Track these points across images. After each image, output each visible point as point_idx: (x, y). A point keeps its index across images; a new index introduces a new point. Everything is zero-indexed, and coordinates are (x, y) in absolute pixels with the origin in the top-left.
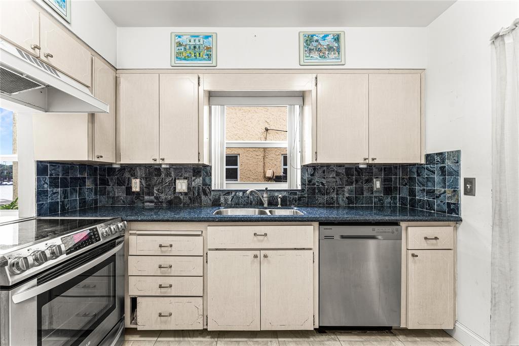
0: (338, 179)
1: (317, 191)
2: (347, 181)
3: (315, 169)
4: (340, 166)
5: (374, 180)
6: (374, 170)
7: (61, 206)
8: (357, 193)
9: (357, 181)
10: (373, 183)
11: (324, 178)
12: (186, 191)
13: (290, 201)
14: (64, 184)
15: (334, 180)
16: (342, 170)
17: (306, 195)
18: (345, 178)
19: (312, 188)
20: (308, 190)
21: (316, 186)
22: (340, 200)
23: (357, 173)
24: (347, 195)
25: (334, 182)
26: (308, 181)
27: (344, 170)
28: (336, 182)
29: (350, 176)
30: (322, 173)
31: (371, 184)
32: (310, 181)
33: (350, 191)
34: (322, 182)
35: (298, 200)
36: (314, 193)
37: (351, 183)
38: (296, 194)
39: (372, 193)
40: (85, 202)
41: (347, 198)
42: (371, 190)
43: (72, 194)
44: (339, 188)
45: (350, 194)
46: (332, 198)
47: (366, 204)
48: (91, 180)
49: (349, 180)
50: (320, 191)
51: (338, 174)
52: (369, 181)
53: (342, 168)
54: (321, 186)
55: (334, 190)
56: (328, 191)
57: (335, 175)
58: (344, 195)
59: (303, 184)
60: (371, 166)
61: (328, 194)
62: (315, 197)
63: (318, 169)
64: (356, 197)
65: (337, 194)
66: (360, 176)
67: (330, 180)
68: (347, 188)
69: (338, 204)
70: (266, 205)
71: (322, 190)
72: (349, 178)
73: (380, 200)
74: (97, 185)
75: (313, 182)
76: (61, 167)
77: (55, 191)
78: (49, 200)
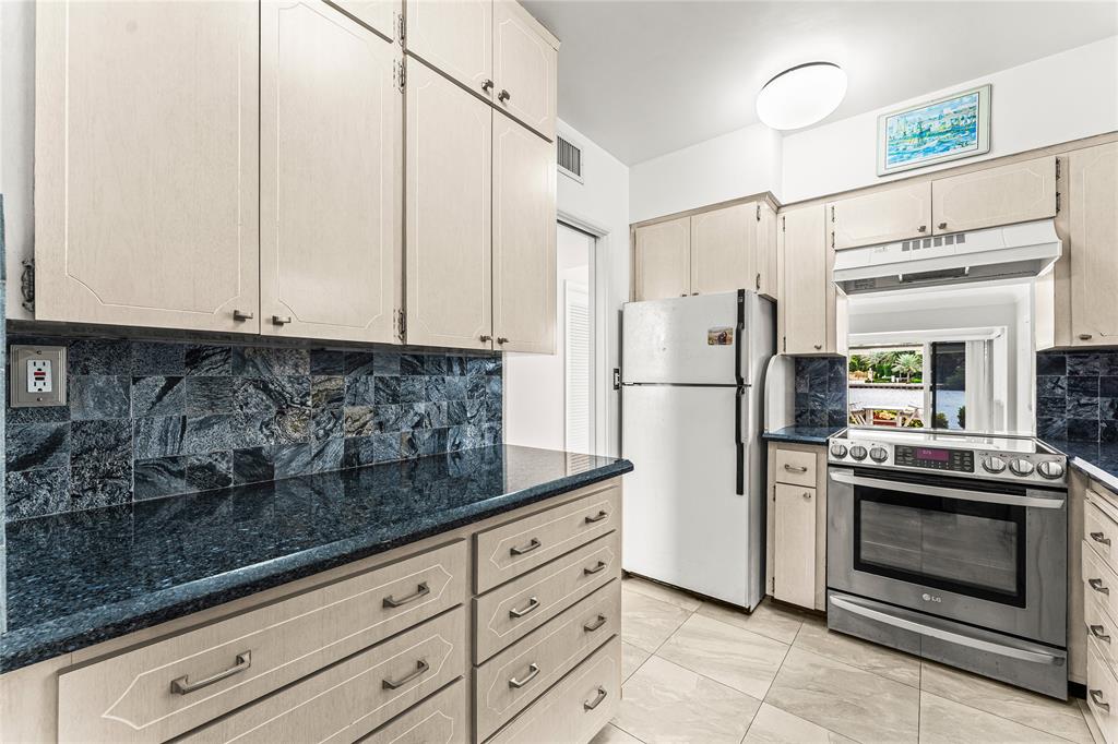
7: (1106, 430)
76: (1105, 358)
77: (1083, 401)
78: (1067, 416)
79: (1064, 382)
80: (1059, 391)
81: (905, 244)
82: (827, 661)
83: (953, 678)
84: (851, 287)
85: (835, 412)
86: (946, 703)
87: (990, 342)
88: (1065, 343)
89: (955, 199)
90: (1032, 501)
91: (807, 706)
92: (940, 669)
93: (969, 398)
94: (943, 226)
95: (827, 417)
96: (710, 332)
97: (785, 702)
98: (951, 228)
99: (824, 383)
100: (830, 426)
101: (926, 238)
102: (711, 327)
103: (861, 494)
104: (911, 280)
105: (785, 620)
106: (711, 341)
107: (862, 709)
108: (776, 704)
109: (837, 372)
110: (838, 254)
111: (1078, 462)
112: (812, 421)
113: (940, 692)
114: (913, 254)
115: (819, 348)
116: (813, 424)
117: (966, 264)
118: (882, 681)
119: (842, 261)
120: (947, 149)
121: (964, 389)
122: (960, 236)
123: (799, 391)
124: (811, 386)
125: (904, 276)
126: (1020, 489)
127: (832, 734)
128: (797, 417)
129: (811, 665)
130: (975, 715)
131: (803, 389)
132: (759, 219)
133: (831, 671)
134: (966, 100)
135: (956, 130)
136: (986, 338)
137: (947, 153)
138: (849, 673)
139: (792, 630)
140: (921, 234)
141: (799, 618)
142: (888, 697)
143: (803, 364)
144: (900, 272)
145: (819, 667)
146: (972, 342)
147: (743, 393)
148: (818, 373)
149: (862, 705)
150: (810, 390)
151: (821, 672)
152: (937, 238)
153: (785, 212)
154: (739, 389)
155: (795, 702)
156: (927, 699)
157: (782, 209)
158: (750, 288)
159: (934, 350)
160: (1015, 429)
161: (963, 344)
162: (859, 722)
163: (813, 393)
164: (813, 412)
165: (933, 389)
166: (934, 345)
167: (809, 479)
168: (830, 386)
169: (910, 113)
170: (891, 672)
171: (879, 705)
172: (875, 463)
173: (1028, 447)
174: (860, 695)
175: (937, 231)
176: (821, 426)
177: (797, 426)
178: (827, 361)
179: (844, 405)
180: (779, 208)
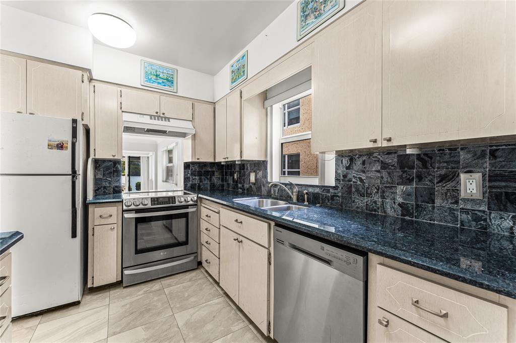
0: (384, 173)
1: (353, 190)
2: (401, 177)
3: (352, 160)
4: (389, 153)
5: (463, 176)
6: (462, 157)
7: (198, 186)
8: (420, 199)
9: (420, 178)
10: (459, 183)
11: (364, 172)
12: (254, 182)
13: (322, 199)
14: (200, 174)
15: (378, 175)
16: (392, 160)
17: (340, 194)
18: (398, 173)
19: (347, 185)
20: (342, 188)
21: (352, 183)
22: (388, 206)
23: (420, 164)
24: (400, 200)
25: (378, 178)
26: (343, 176)
27: (396, 160)
28: (382, 177)
29: (406, 169)
30: (361, 166)
31: (453, 184)
32: (345, 176)
33: (407, 195)
34: (360, 178)
35: (331, 199)
36: (350, 192)
37: (409, 181)
38: (328, 191)
39: (457, 202)
40: (214, 185)
41: (399, 205)
42: (454, 195)
43: (205, 180)
44: (386, 187)
45: (405, 199)
46: (375, 202)
47: (441, 221)
48: (218, 172)
49: (404, 175)
50: (357, 190)
51: (384, 166)
52: (451, 177)
53: (393, 155)
54: (359, 182)
55: (378, 190)
56: (369, 191)
57: (379, 168)
58: (394, 199)
59: (337, 180)
60: (455, 149)
61: (369, 195)
62: (351, 198)
63: (355, 160)
64: (417, 205)
65: (383, 197)
66: (427, 168)
67: (373, 174)
68: (400, 189)
69: (385, 212)
70: (295, 200)
71: (361, 189)
72: (404, 172)
73: (477, 219)
74: (223, 175)
75: (350, 176)
76: (198, 165)
77: (194, 178)
78: (190, 183)
79: (190, 172)
80: (189, 175)
81: (151, 116)
82: (128, 300)
83: (170, 279)
84: (128, 129)
85: (116, 187)
86: (172, 288)
87: (148, 157)
88: (194, 160)
89: (168, 105)
90: (190, 210)
91: (129, 324)
92: (166, 279)
93: (141, 179)
94: (163, 114)
95: (112, 189)
96: (49, 141)
97: (118, 330)
98: (166, 115)
99: (110, 173)
100: (114, 193)
101: (158, 116)
102: (50, 138)
103: (138, 221)
104: (150, 131)
105: (101, 295)
106: (50, 147)
107: (149, 309)
108: (114, 334)
109: (117, 168)
110: (123, 113)
111: (200, 195)
112: (104, 192)
113: (169, 286)
114: (153, 122)
115: (114, 156)
116: (105, 194)
117: (168, 129)
118: (151, 294)
119: (126, 117)
120: (165, 86)
121: (140, 175)
122: (168, 119)
123: (97, 177)
124: (104, 174)
125: (147, 129)
126: (186, 207)
127: (143, 327)
128: (95, 191)
129: (122, 306)
130: (180, 287)
131: (100, 176)
132: (83, 82)
133: (131, 303)
134: (171, 71)
135: (167, 79)
136: (147, 156)
137: (164, 87)
138: (138, 299)
139: (105, 298)
140: (156, 115)
141: (107, 291)
142: (156, 298)
143: (99, 163)
144: (146, 127)
145: (126, 305)
146: (143, 157)
147: (76, 178)
148: (108, 168)
149: (148, 308)
150: (104, 177)
151: (128, 306)
152: (162, 118)
153: (93, 83)
154: (73, 177)
155: (123, 326)
156: (167, 291)
157: (93, 81)
158: (79, 119)
159: (129, 159)
160: (157, 189)
161: (139, 158)
162: (151, 314)
163: (105, 178)
164: (105, 187)
165: (129, 175)
166: (129, 157)
167: (113, 220)
168: (113, 174)
169: (153, 65)
170: (153, 289)
171: (154, 303)
172: (143, 206)
173: (181, 193)
174: (146, 305)
175: (162, 115)
176: (109, 194)
177: (96, 196)
178: (112, 163)
179: (120, 183)
180: (91, 79)
